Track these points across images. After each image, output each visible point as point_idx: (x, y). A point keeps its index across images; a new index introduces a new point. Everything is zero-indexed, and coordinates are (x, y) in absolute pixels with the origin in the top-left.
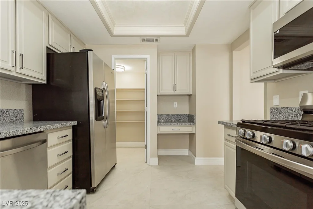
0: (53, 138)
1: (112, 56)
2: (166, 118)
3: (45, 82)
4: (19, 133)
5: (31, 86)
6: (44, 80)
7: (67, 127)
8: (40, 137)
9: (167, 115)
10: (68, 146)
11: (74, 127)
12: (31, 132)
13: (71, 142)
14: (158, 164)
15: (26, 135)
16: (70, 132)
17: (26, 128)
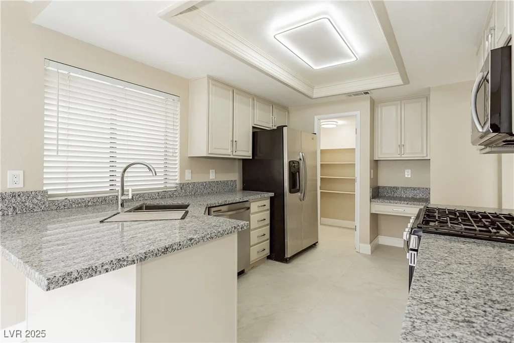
0: (254, 207)
1: (315, 117)
2: (393, 193)
3: (251, 158)
4: (235, 202)
5: (241, 161)
6: (250, 156)
7: (265, 199)
8: (247, 205)
9: (394, 187)
10: (266, 215)
11: (271, 198)
12: (241, 201)
13: (269, 212)
14: (370, 254)
15: (232, 203)
16: (267, 203)
17: (238, 197)
